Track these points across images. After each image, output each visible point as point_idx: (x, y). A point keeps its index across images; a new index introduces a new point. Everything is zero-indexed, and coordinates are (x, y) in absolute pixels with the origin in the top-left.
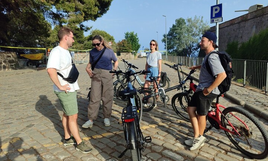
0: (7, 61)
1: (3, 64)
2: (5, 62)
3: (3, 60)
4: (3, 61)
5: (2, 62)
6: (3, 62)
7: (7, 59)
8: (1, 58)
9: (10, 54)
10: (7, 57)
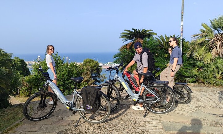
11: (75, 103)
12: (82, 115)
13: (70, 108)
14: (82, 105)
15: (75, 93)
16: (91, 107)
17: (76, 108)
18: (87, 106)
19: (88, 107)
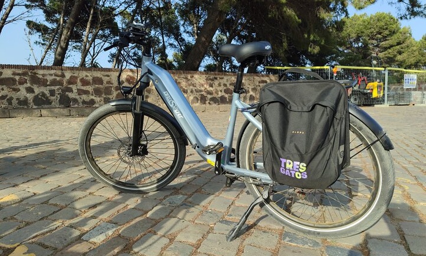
0: (259, 88)
1: (251, 93)
2: (254, 89)
3: (251, 87)
4: (252, 89)
5: (248, 90)
6: (250, 90)
7: (259, 86)
8: (249, 85)
9: (267, 78)
10: (259, 82)
11: (234, 146)
12: (259, 195)
13: (219, 164)
14: (260, 156)
15: (237, 108)
16: (303, 166)
17: (239, 166)
18: (283, 160)
19: (288, 166)
